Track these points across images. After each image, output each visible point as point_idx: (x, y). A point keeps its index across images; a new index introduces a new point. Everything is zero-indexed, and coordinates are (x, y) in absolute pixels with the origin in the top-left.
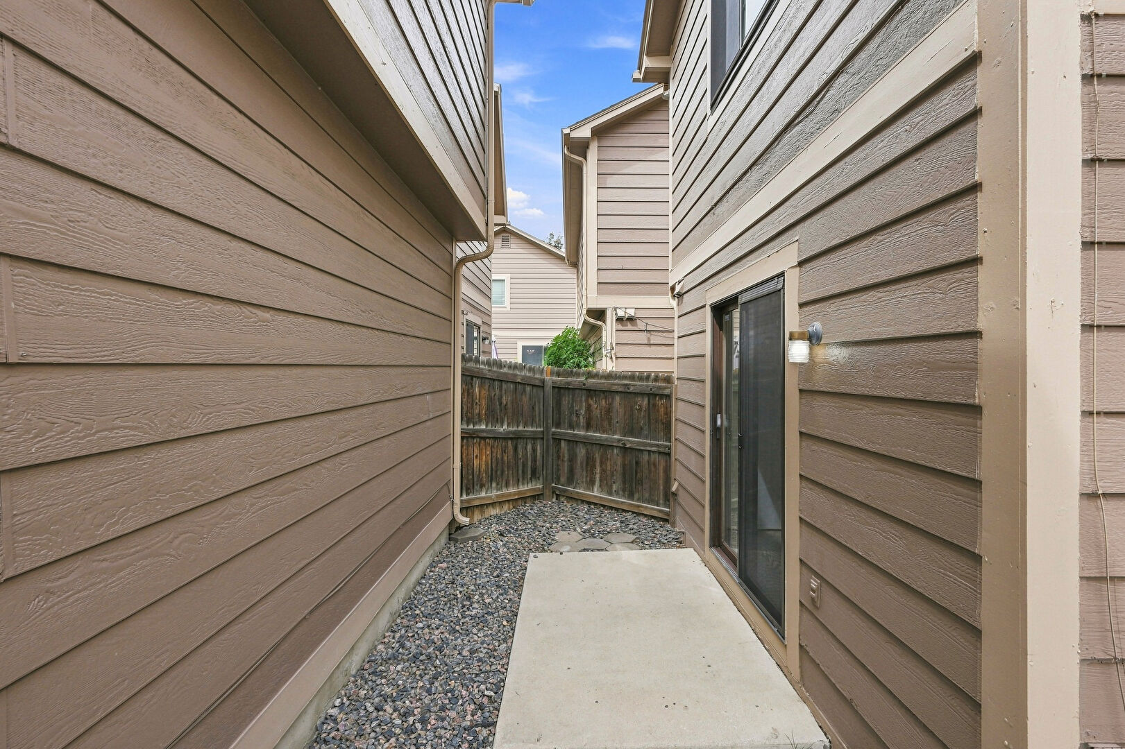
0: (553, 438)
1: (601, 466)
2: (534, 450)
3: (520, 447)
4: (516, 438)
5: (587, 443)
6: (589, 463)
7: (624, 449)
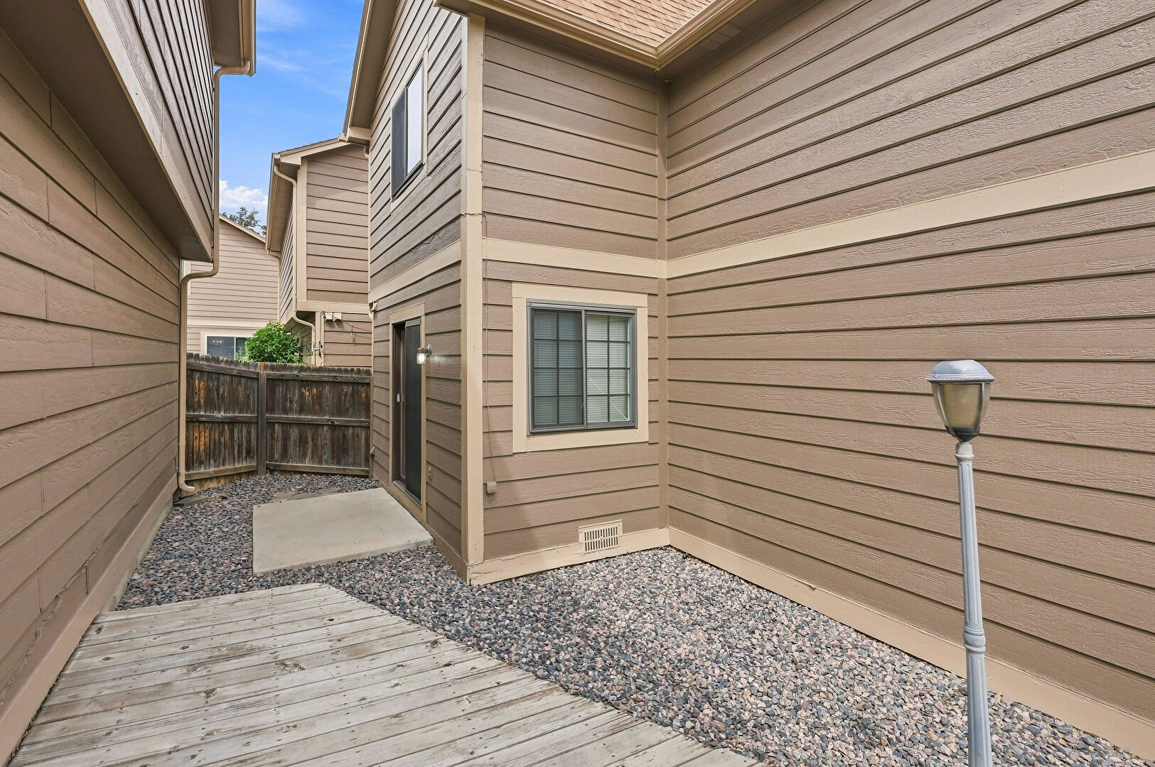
0: (267, 422)
1: (313, 441)
2: (249, 433)
3: (236, 430)
4: (233, 422)
5: (299, 424)
6: (302, 441)
7: (333, 426)
